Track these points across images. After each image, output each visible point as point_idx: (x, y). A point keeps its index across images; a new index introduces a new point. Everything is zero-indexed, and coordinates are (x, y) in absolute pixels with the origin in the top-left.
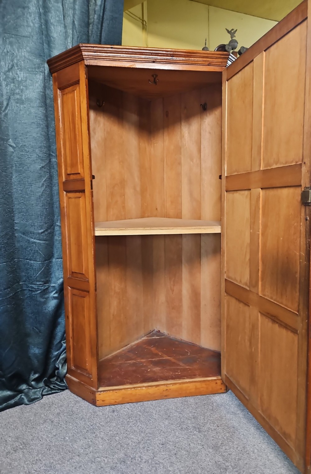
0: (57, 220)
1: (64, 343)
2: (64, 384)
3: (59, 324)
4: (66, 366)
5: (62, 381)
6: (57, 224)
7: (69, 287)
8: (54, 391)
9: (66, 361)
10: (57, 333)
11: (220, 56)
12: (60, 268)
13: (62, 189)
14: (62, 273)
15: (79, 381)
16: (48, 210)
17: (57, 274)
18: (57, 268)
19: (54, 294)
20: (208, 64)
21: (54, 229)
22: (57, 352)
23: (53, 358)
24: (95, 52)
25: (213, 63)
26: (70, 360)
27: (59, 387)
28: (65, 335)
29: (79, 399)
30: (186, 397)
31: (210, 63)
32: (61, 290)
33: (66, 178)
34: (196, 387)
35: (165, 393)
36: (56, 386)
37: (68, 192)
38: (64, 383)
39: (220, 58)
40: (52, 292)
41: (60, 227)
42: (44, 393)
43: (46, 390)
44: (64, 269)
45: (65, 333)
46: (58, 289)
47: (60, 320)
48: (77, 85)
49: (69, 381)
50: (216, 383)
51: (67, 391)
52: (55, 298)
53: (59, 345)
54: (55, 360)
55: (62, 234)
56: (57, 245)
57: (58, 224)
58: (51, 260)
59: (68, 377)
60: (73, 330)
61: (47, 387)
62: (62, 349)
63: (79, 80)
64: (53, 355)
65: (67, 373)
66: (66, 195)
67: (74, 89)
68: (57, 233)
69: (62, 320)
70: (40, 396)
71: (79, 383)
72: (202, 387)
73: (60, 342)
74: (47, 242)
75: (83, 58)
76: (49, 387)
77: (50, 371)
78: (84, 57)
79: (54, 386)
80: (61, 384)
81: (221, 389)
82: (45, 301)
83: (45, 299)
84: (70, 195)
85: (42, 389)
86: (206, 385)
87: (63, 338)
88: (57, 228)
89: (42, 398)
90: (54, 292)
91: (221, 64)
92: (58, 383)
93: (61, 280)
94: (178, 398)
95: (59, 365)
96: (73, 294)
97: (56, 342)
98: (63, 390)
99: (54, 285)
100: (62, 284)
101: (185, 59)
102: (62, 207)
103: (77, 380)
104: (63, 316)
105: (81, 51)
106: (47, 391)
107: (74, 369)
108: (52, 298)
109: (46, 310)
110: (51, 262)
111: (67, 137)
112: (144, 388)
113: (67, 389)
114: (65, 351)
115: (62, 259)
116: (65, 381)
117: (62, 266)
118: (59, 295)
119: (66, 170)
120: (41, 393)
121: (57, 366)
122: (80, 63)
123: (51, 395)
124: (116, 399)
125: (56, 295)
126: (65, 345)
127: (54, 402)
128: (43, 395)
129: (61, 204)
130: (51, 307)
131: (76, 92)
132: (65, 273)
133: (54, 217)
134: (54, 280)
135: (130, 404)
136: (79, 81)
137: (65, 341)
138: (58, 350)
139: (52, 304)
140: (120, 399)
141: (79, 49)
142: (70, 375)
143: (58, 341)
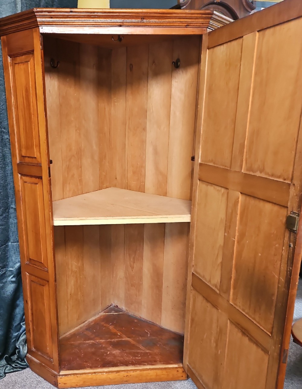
0: (12, 203)
1: (23, 324)
2: (25, 364)
3: (17, 306)
4: (26, 347)
5: (22, 360)
6: (11, 206)
7: (27, 273)
8: (16, 370)
9: (26, 341)
10: (16, 315)
11: (200, 16)
12: (16, 252)
13: (17, 171)
14: (19, 257)
15: (40, 362)
16: (2, 193)
17: (13, 259)
18: (13, 252)
19: (12, 278)
20: (186, 26)
21: (8, 212)
22: (17, 333)
23: (13, 339)
24: (52, 18)
25: (192, 25)
26: (30, 342)
27: (21, 366)
28: (24, 317)
29: (41, 379)
30: (146, 382)
31: (188, 24)
32: (19, 274)
33: (20, 160)
34: (157, 374)
35: (125, 379)
36: (18, 365)
37: (22, 175)
38: (25, 362)
39: (202, 18)
40: (10, 276)
41: (15, 209)
42: (6, 371)
43: (8, 368)
44: (21, 253)
45: (24, 314)
46: (15, 273)
47: (18, 302)
48: (31, 55)
49: (30, 361)
50: (177, 371)
51: (28, 369)
52: (13, 282)
53: (19, 326)
54: (15, 340)
55: (17, 217)
56: (13, 228)
57: (13, 206)
58: (7, 244)
59: (28, 357)
60: (32, 314)
61: (9, 366)
62: (21, 331)
63: (34, 50)
64: (13, 335)
65: (27, 353)
66: (21, 178)
67: (27, 60)
68: (12, 216)
69: (20, 303)
70: (3, 374)
71: (40, 364)
72: (163, 374)
73: (19, 324)
74: (3, 227)
75: (38, 25)
76: (11, 365)
77: (11, 350)
78: (39, 23)
79: (15, 365)
80: (22, 364)
81: (182, 376)
82: (3, 285)
83: (3, 284)
84: (25, 179)
85: (4, 368)
86: (166, 372)
87: (22, 320)
88: (12, 211)
89: (5, 376)
90: (12, 276)
91: (201, 25)
92: (20, 363)
93: (18, 265)
94: (138, 384)
95: (19, 346)
96: (32, 281)
97: (15, 324)
98: (25, 368)
99: (11, 269)
100: (20, 268)
101: (158, 20)
102: (17, 189)
103: (38, 361)
104: (21, 299)
105: (35, 17)
106: (10, 370)
107: (34, 350)
108: (10, 282)
109: (4, 294)
110: (7, 246)
111: (20, 114)
112: (105, 373)
113: (28, 367)
114: (25, 332)
115: (18, 242)
116: (26, 361)
117: (18, 250)
118: (16, 279)
119: (20, 151)
120: (3, 371)
121: (18, 347)
122: (34, 30)
123: (13, 373)
124: (77, 383)
125: (14, 279)
126: (24, 327)
127: (17, 381)
128: (5, 373)
129: (16, 186)
130: (9, 291)
131: (30, 64)
132: (22, 258)
133: (9, 199)
134: (11, 264)
135: (91, 387)
136: (34, 52)
137: (24, 322)
138: (17, 332)
139: (10, 288)
140: (81, 383)
141: (33, 14)
142: (31, 356)
143: (17, 323)
